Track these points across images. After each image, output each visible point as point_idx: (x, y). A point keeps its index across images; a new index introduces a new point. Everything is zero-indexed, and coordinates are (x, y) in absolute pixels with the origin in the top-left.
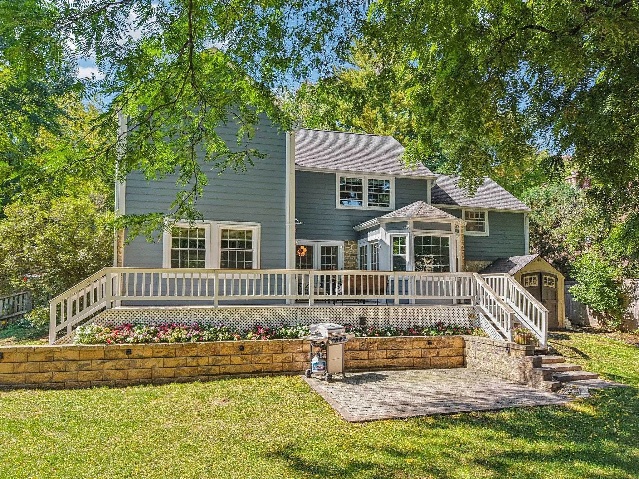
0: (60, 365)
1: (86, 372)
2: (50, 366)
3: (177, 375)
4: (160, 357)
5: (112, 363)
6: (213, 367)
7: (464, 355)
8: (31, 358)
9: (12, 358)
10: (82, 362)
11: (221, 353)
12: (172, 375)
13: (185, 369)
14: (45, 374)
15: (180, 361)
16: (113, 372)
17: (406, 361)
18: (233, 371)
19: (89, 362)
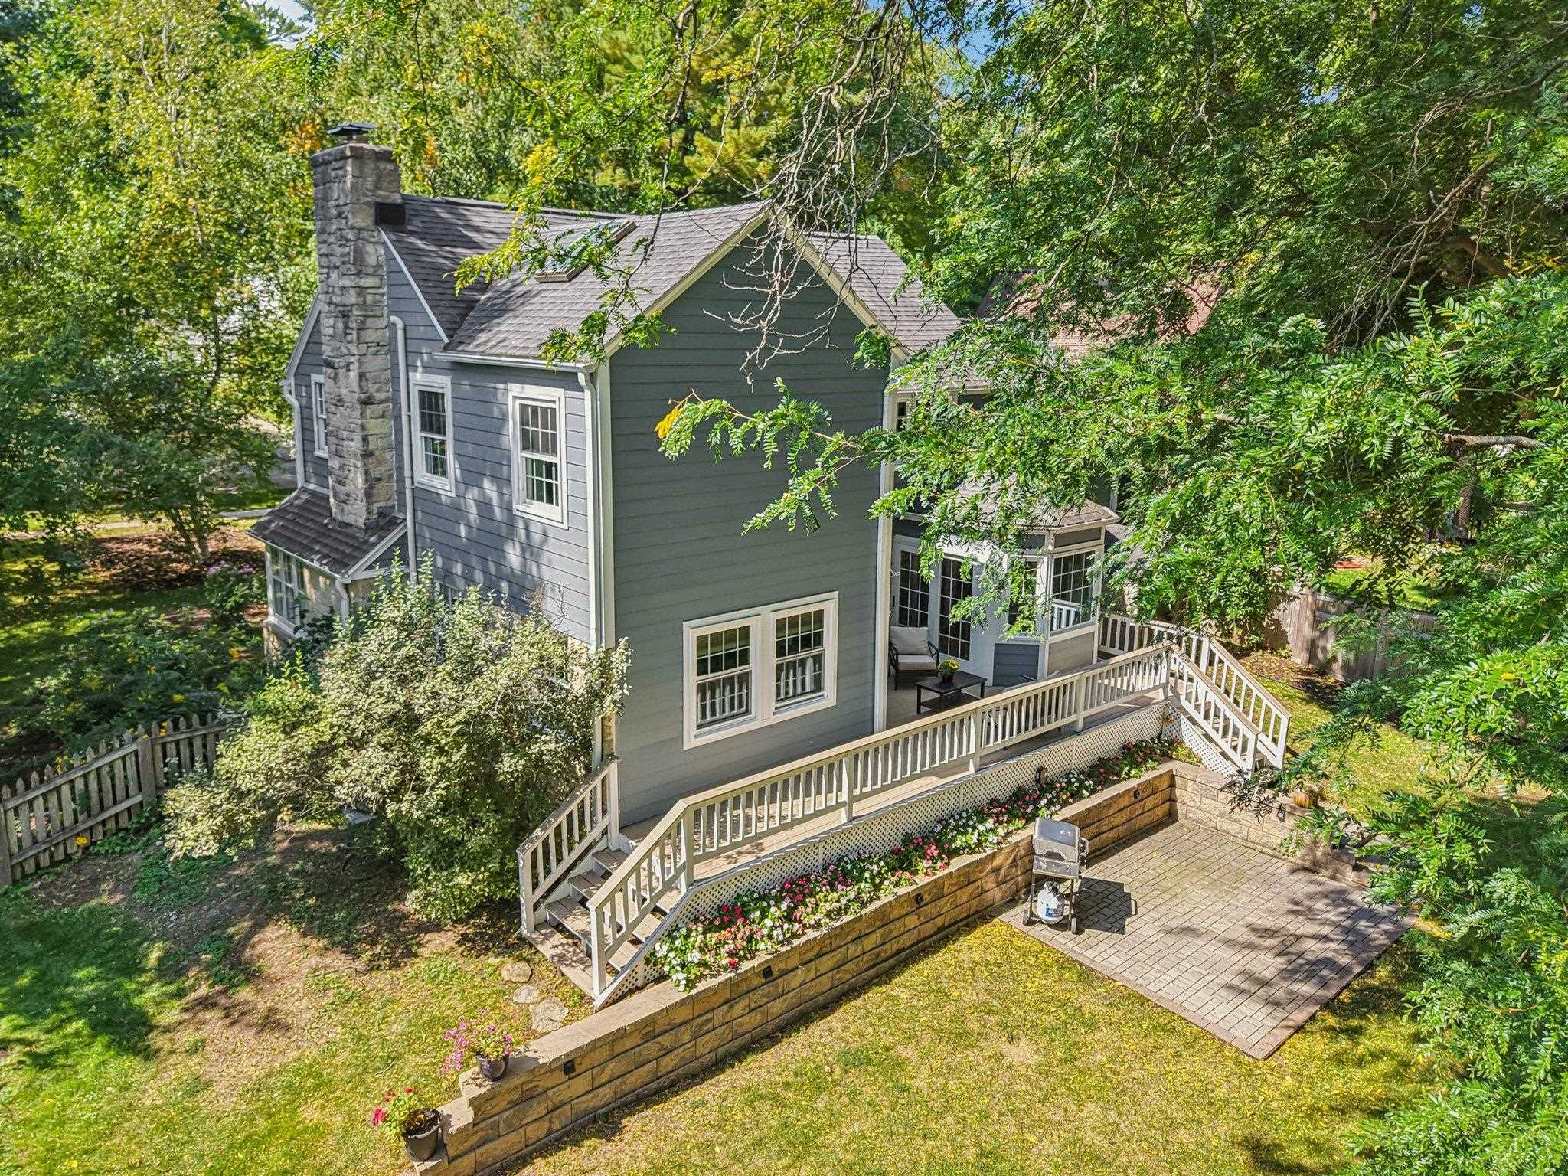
0: (666, 1040)
1: (707, 1037)
2: (651, 1049)
3: (836, 983)
4: (811, 961)
5: (744, 1003)
6: (884, 948)
7: (1172, 800)
8: (619, 1048)
9: (587, 1063)
10: (700, 1021)
11: (892, 917)
12: (830, 985)
13: (846, 967)
14: (645, 1068)
15: (838, 955)
16: (746, 1019)
17: (1111, 834)
18: (909, 943)
19: (710, 1015)
